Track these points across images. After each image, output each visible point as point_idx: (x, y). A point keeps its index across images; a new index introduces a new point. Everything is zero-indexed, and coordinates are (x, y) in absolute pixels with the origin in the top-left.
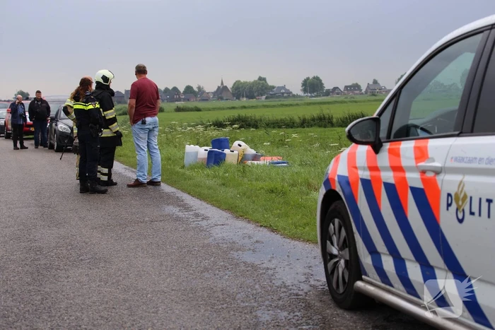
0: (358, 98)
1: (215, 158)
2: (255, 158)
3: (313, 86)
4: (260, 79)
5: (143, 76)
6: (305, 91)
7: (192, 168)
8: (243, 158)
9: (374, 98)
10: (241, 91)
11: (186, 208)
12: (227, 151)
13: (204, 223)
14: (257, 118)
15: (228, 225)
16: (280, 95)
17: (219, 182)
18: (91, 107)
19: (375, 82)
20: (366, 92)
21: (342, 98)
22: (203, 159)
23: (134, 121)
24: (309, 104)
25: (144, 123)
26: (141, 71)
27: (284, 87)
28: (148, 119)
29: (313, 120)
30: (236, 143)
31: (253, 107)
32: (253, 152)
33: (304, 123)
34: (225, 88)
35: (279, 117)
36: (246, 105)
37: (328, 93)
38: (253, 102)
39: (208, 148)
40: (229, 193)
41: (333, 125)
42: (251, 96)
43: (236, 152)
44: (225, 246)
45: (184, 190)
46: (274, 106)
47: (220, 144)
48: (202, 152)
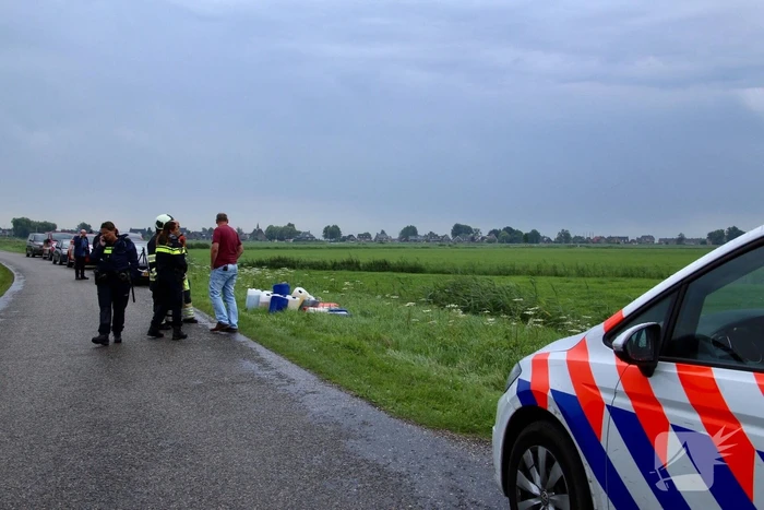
0: (369, 245)
1: (278, 304)
2: (315, 304)
3: (332, 233)
4: (289, 225)
5: (224, 223)
6: (325, 236)
7: (256, 311)
8: (304, 305)
9: (381, 245)
10: (273, 234)
11: (265, 364)
12: (288, 297)
13: (291, 388)
14: (295, 260)
15: (319, 393)
16: (304, 239)
17: (288, 331)
18: (178, 252)
19: (383, 232)
20: (375, 240)
21: (356, 245)
22: (266, 303)
23: (215, 265)
24: (330, 248)
25: (226, 269)
26: (222, 218)
27: (308, 233)
28: (230, 266)
29: (343, 263)
30: (298, 289)
31: (284, 248)
32: (313, 299)
33: (335, 267)
34: (260, 231)
35: (314, 260)
36: (277, 245)
37: (344, 239)
38: (283, 244)
39: (269, 292)
40: (302, 345)
41: (360, 270)
42: (281, 239)
43: (297, 299)
44: (330, 429)
45: (256, 340)
46: (301, 248)
47: (281, 289)
48: (265, 296)
